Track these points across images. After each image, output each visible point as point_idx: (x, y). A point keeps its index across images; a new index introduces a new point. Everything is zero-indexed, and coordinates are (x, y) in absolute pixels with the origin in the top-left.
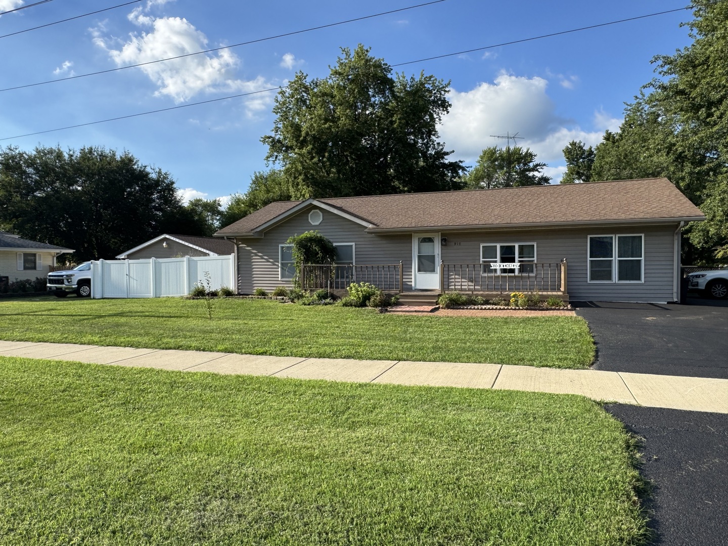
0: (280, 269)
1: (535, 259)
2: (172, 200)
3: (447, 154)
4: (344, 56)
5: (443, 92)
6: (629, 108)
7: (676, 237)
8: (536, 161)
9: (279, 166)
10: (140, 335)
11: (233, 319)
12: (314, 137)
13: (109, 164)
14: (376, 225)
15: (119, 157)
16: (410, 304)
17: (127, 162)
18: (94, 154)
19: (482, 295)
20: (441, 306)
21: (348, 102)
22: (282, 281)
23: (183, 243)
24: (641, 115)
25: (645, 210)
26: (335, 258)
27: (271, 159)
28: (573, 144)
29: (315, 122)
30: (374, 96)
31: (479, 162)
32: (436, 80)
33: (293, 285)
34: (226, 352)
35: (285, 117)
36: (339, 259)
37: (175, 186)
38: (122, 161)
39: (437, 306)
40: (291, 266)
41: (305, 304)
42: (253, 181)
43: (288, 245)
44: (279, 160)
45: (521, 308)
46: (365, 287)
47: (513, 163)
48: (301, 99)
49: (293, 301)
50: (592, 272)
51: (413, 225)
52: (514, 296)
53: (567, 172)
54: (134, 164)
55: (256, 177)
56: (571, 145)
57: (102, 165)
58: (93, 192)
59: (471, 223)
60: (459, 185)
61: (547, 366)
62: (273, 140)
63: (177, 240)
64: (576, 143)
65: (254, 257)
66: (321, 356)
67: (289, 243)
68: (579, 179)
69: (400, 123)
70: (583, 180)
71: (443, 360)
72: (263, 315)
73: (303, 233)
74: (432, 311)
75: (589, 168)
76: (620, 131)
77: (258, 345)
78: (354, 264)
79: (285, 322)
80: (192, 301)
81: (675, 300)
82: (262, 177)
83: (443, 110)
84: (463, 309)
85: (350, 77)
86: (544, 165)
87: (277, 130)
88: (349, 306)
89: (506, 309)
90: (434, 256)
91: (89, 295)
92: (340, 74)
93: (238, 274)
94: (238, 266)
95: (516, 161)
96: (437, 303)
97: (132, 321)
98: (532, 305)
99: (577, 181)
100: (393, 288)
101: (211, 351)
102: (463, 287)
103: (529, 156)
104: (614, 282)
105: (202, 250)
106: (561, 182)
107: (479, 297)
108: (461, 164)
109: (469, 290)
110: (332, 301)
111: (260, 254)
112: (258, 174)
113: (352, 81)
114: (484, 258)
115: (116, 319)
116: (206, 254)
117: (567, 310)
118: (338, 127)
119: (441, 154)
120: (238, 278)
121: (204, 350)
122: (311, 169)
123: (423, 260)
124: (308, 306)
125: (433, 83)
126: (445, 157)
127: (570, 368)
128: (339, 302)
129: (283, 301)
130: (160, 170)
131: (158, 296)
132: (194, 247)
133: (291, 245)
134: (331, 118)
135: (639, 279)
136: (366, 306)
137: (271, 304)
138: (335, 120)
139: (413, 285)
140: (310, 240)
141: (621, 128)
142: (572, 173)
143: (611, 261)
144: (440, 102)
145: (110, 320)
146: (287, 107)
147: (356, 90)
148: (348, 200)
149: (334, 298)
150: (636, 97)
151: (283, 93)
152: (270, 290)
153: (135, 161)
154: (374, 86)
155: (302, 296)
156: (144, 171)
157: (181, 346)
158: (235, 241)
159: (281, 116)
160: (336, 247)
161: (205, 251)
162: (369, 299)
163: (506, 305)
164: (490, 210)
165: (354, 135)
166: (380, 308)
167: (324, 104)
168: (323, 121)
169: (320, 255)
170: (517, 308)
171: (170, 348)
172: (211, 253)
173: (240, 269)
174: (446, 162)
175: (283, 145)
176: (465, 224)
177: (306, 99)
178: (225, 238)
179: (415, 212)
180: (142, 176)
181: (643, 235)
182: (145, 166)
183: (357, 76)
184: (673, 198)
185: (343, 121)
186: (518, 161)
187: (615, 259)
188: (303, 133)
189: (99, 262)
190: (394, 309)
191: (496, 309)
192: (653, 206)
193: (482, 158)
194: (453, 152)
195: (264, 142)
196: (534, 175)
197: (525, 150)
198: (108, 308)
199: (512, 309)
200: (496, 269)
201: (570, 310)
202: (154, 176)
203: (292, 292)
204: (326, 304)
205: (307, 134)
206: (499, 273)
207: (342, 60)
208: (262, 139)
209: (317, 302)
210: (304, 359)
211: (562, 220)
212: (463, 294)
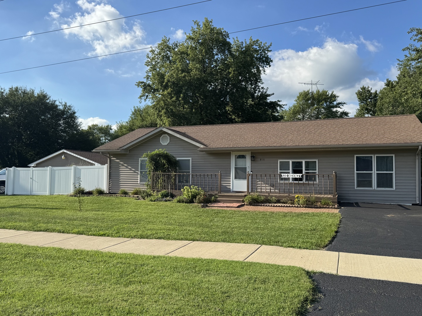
0: (139, 176)
1: (317, 171)
2: (74, 125)
3: (269, 95)
4: (196, 26)
5: (266, 52)
6: (401, 63)
7: (417, 157)
8: (339, 100)
9: (149, 102)
10: (25, 221)
11: (96, 211)
12: (174, 83)
13: (29, 99)
14: (205, 146)
15: (36, 94)
16: (224, 202)
17: (43, 97)
18: (19, 92)
19: (275, 196)
20: (246, 203)
21: (198, 58)
22: (141, 184)
23: (76, 156)
24: (410, 68)
25: (395, 137)
26: (177, 168)
27: (143, 98)
28: (363, 88)
29: (174, 73)
30: (217, 54)
31: (297, 101)
32: (261, 43)
33: (145, 187)
34: (77, 234)
35: (154, 68)
36: (180, 169)
37: (76, 115)
38: (39, 96)
39: (243, 204)
40: (145, 173)
41: (152, 201)
42: (133, 113)
43: (143, 159)
44: (149, 98)
45: (302, 206)
46: (194, 189)
47: (321, 102)
48: (166, 56)
49: (144, 199)
50: (358, 181)
51: (231, 146)
52: (297, 197)
53: (359, 108)
54: (47, 99)
55: (135, 111)
56: (362, 89)
57: (24, 100)
58: (17, 118)
59: (271, 146)
60: (277, 117)
61: (292, 247)
62: (145, 85)
63: (72, 154)
64: (365, 88)
65: (121, 167)
66: (142, 237)
67: (144, 158)
68: (368, 114)
69: (234, 73)
70: (371, 114)
71: (224, 241)
72: (118, 208)
73: (154, 151)
74: (238, 207)
75: (375, 105)
76: (397, 80)
77: (102, 230)
78: (191, 173)
79: (132, 213)
80: (73, 197)
81: (418, 202)
82: (139, 110)
83: (267, 65)
84: (261, 206)
85: (200, 41)
86: (345, 103)
87: (148, 77)
88: (181, 202)
89: (291, 207)
90: (246, 168)
91: (4, 193)
92: (193, 39)
93: (110, 179)
94: (110, 173)
95: (323, 100)
96: (243, 201)
97: (24, 211)
98: (310, 204)
99: (366, 115)
100: (214, 190)
101: (68, 233)
102: (262, 190)
103: (334, 97)
104: (374, 189)
105: (90, 161)
106: (355, 116)
107: (273, 198)
108: (279, 103)
109: (267, 192)
110: (171, 199)
111: (126, 165)
112: (136, 108)
113: (201, 44)
114: (280, 170)
115: (13, 210)
116: (92, 164)
117: (335, 208)
118: (191, 77)
119: (264, 96)
120: (110, 181)
121: (63, 232)
122: (171, 105)
123: (238, 171)
124: (153, 202)
125: (259, 45)
126: (268, 98)
127: (307, 248)
128: (175, 200)
129: (138, 198)
130: (66, 103)
131: (52, 194)
132: (84, 159)
133: (145, 159)
134: (186, 70)
135: (392, 187)
136: (193, 202)
137: (128, 200)
138: (188, 71)
139: (231, 188)
140: (159, 155)
141: (398, 78)
142: (362, 109)
143: (371, 173)
144: (264, 59)
145: (9, 210)
146: (156, 61)
147: (204, 50)
148: (190, 128)
149: (173, 196)
150: (406, 56)
151: (153, 51)
152: (130, 190)
153: (48, 97)
154: (217, 47)
155: (150, 195)
156: (54, 104)
157: (48, 229)
158: (108, 155)
159: (151, 68)
160: (179, 161)
161: (91, 162)
162: (196, 198)
163: (292, 204)
164: (286, 137)
165: (201, 82)
166: (203, 204)
167: (182, 60)
168: (180, 72)
169: (166, 166)
170: (299, 206)
171: (41, 231)
172: (96, 164)
173: (112, 175)
174: (268, 101)
175: (152, 88)
176: (267, 146)
177: (170, 56)
178: (101, 153)
179: (234, 137)
180: (53, 107)
181: (394, 156)
182: (55, 101)
183: (205, 40)
184: (417, 129)
185: (194, 72)
186: (325, 100)
187: (374, 172)
188: (166, 80)
189: (12, 169)
190: (213, 205)
191: (284, 206)
192: (402, 134)
193: (298, 98)
194: (273, 94)
195: (138, 85)
196: (337, 110)
197: (330, 93)
198: (13, 201)
199: (295, 207)
200: (289, 178)
201: (336, 208)
202: (61, 108)
203: (144, 192)
204: (166, 201)
205: (168, 81)
206: (291, 181)
207: (194, 29)
208: (137, 84)
209: (161, 199)
210: (130, 239)
211: (335, 144)
212: (262, 195)
